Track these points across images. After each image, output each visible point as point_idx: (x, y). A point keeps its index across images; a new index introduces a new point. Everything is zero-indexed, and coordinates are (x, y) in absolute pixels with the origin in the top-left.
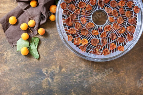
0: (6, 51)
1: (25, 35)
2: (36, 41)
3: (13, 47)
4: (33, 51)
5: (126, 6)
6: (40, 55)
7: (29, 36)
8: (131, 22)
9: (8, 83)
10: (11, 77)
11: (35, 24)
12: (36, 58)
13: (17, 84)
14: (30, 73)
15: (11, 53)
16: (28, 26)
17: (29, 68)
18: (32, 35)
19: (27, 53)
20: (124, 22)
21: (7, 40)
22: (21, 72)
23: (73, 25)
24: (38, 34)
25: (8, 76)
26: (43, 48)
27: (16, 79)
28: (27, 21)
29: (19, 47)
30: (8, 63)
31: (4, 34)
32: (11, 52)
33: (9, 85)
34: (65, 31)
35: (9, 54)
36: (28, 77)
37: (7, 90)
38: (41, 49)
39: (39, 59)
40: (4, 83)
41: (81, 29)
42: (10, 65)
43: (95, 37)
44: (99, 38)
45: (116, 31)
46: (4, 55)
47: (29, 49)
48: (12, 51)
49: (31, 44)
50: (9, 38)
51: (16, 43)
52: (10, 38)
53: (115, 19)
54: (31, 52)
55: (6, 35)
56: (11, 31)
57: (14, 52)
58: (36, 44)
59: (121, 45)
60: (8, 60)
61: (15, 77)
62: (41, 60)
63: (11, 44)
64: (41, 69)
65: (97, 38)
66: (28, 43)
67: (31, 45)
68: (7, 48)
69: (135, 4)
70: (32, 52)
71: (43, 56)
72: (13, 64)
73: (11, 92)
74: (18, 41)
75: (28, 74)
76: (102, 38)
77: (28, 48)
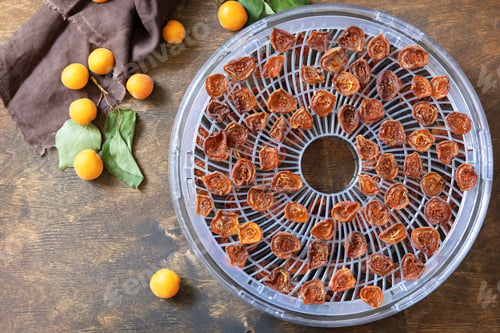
0: (19, 172)
1: (81, 108)
2: (125, 122)
3: (44, 155)
4: (117, 160)
5: (433, 151)
6: (147, 172)
7: (95, 109)
8: (433, 214)
9: (41, 289)
10: (51, 265)
11: (114, 64)
12: (131, 184)
13: (75, 286)
14: (116, 241)
15: (40, 179)
16: (89, 71)
17: (113, 223)
18: (107, 102)
19: (97, 171)
20: (408, 206)
21: (20, 133)
22: (84, 243)
23: (230, 163)
24: (128, 96)
25: (40, 264)
26: (152, 147)
27: (68, 269)
28: (83, 56)
29: (67, 152)
30: (33, 217)
31: (5, 112)
32: (40, 175)
33: (47, 295)
34: (193, 176)
35: (32, 183)
36: (112, 257)
37: (40, 313)
38: (145, 150)
39: (143, 185)
40: (29, 291)
41: (252, 184)
42: (42, 222)
43: (292, 228)
44: (304, 238)
45: (373, 229)
46: (14, 187)
47: (104, 155)
48: (42, 170)
49: (108, 135)
50: (25, 125)
51: (53, 140)
52: (31, 126)
53: (380, 184)
54: (111, 164)
55: (13, 116)
56: (30, 98)
57: (51, 172)
58: (125, 134)
59: (372, 284)
60: (30, 205)
61: (66, 263)
62: (150, 190)
63: (36, 146)
64: (157, 223)
65: (298, 235)
66: (95, 135)
67: (107, 141)
68: (21, 161)
69: (466, 154)
70: (116, 166)
71: (157, 174)
72: (53, 217)
73: (59, 319)
74: (58, 133)
75: (112, 247)
76: (314, 241)
77: (98, 151)
